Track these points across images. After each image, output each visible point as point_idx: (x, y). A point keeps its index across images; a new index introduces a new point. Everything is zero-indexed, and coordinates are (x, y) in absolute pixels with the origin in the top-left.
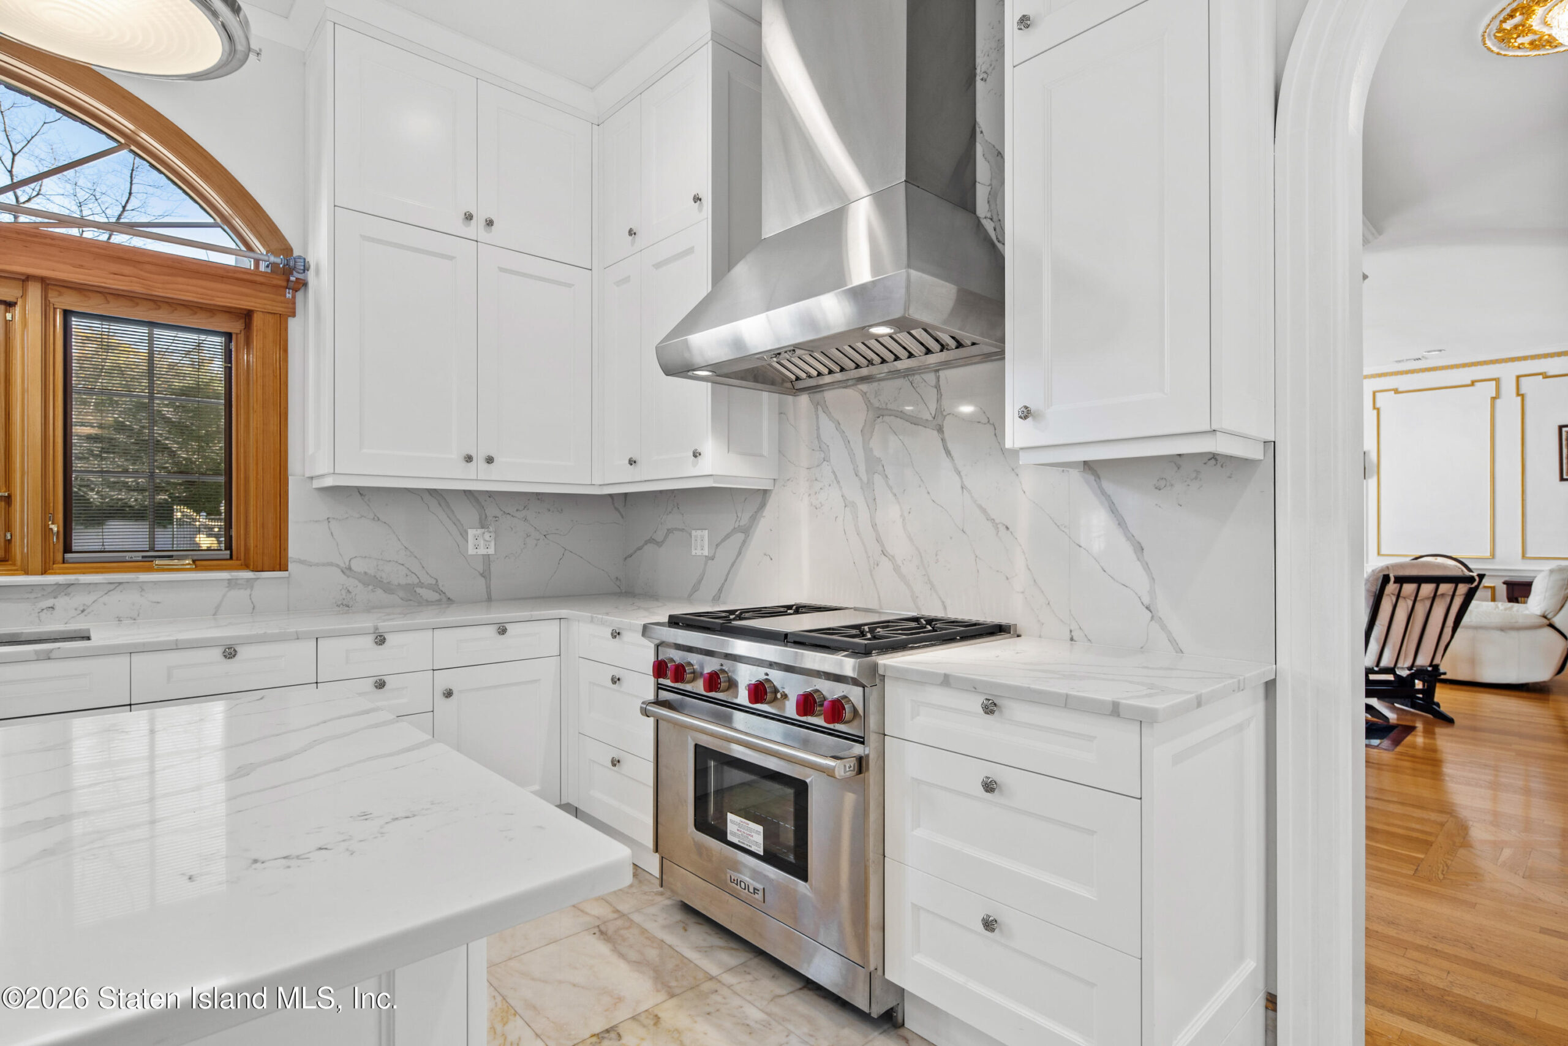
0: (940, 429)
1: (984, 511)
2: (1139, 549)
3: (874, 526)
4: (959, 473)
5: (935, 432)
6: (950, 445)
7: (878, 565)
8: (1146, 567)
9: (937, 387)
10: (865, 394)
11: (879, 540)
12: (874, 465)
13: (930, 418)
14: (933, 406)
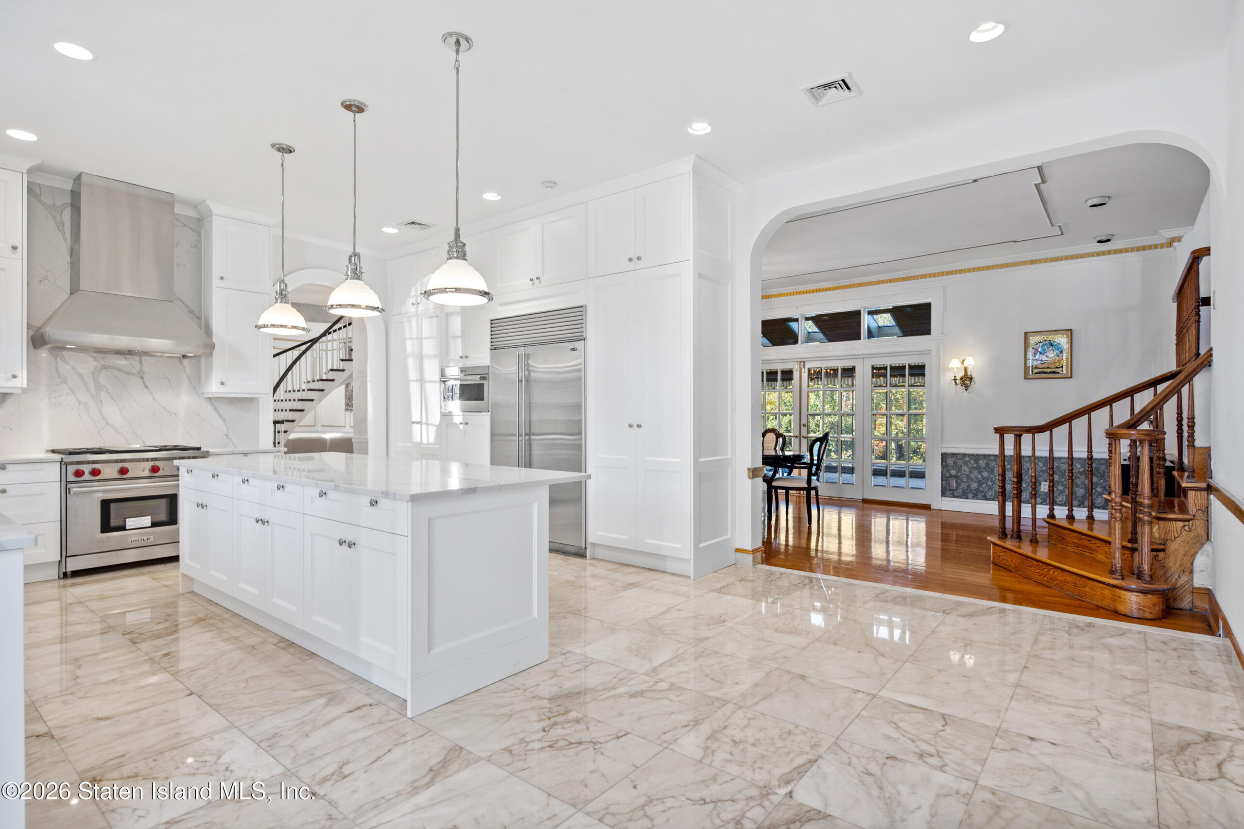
0: (142, 378)
1: (164, 408)
2: (224, 420)
3: (101, 413)
4: (152, 394)
5: (140, 379)
6: (147, 383)
7: (103, 429)
8: (226, 425)
9: (140, 361)
10: (95, 357)
11: (104, 418)
12: (99, 387)
13: (136, 373)
14: (138, 369)
